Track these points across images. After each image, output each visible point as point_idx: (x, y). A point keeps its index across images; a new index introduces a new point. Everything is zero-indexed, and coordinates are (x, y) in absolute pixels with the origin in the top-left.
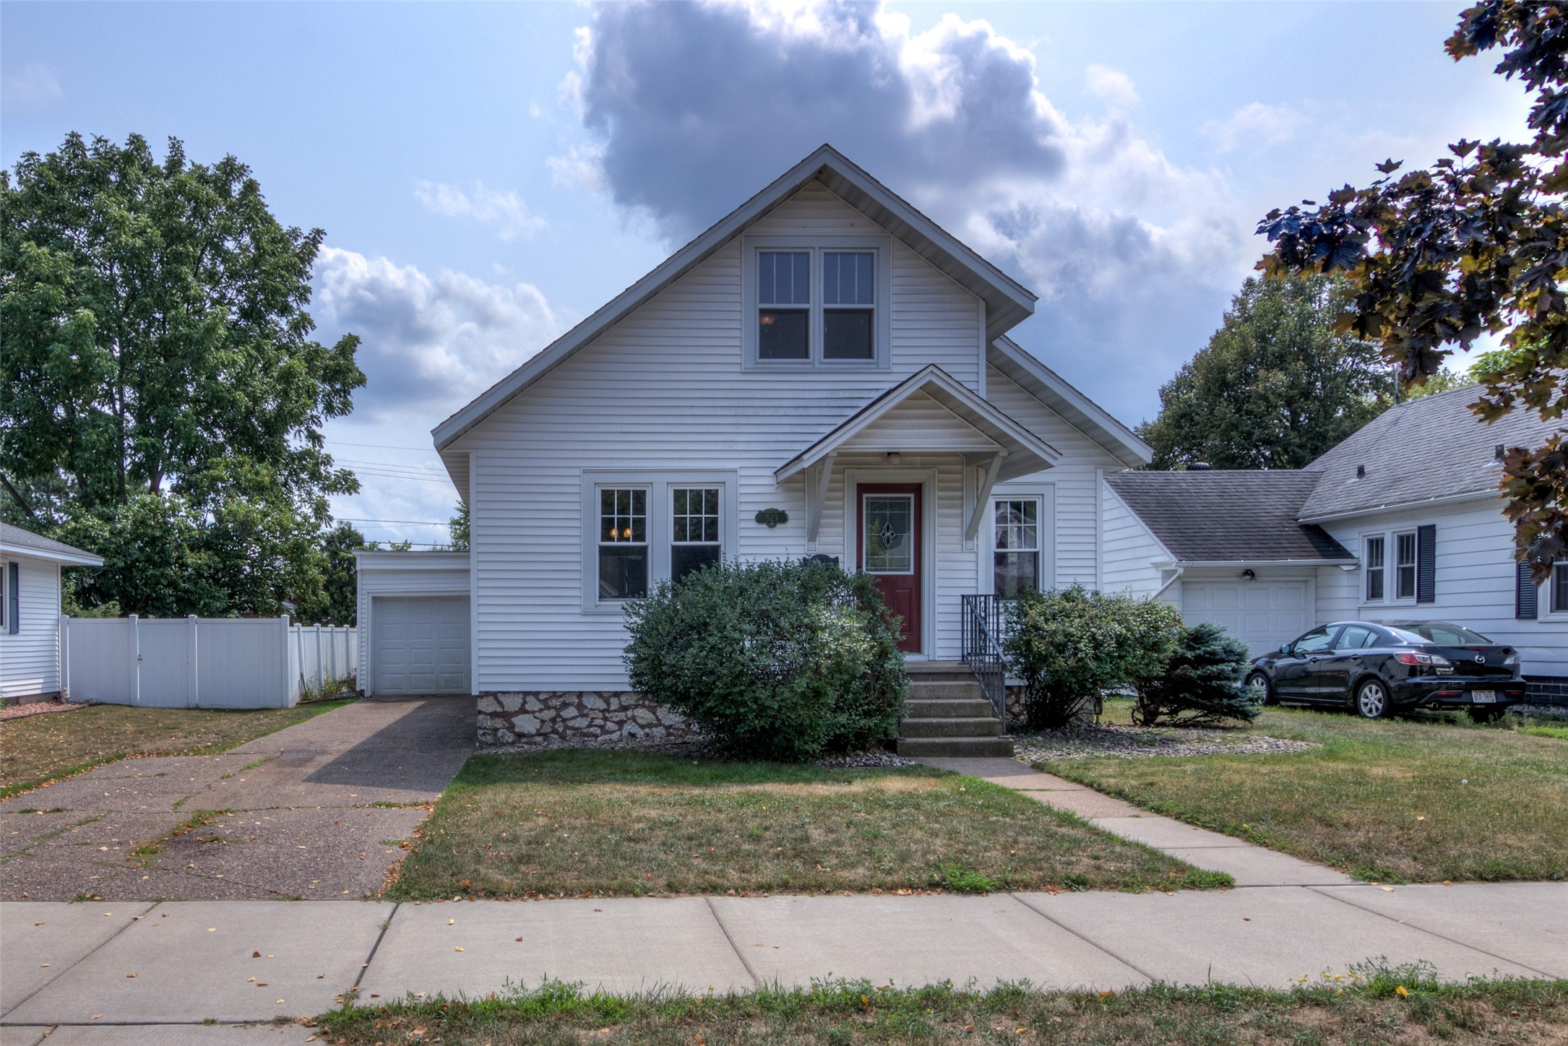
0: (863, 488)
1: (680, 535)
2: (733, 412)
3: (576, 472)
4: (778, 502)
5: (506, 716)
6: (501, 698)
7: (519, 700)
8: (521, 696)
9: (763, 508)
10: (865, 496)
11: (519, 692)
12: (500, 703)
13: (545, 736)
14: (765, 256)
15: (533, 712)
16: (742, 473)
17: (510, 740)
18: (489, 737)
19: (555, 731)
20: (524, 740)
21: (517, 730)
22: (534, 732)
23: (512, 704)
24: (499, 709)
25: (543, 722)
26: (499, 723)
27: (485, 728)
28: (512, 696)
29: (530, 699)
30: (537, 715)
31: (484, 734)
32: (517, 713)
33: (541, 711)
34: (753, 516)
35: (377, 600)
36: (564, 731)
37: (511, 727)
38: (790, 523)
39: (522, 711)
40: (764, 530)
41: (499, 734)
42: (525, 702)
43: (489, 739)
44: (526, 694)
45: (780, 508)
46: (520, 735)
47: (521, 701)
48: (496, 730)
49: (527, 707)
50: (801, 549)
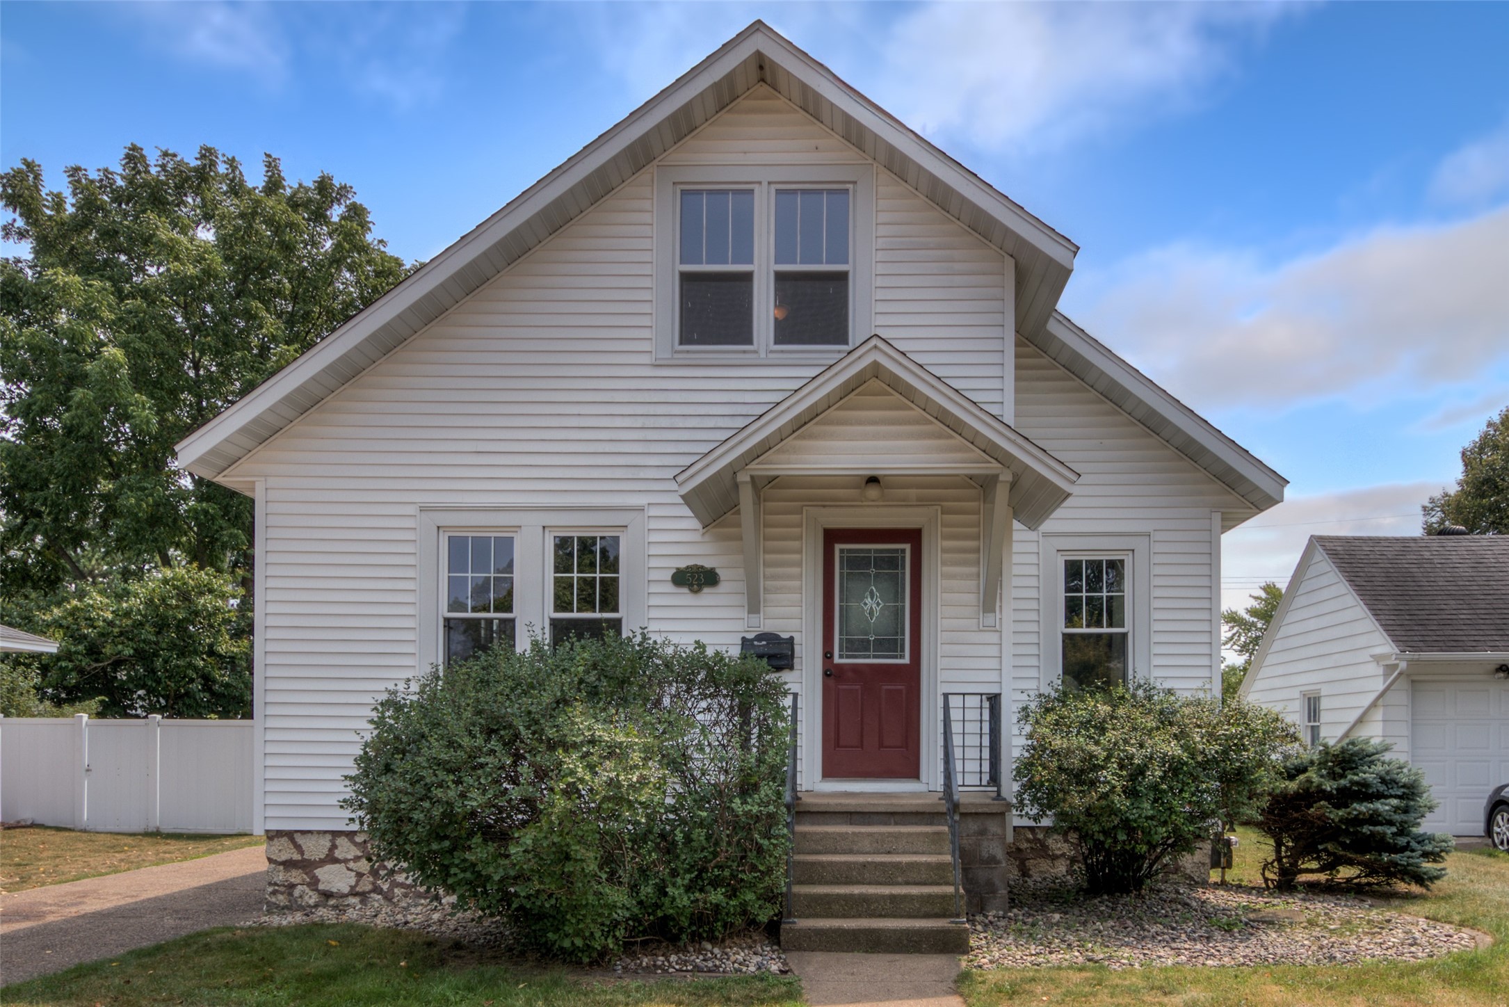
0: (832, 537)
1: (562, 603)
2: (639, 422)
3: (411, 510)
4: (702, 552)
5: (306, 866)
6: (300, 839)
7: (326, 842)
8: (329, 837)
9: (683, 564)
10: (838, 547)
11: (325, 832)
12: (298, 848)
13: (363, 896)
14: (689, 195)
15: (346, 861)
16: (653, 512)
17: (312, 902)
18: (281, 897)
19: (377, 890)
20: (332, 902)
21: (321, 887)
22: (346, 890)
23: (315, 849)
24: (297, 857)
25: (360, 875)
26: (296, 876)
27: (276, 884)
28: (314, 837)
29: (342, 842)
30: (351, 865)
31: (274, 893)
32: (322, 862)
33: (357, 859)
34: (668, 575)
36: (391, 889)
37: (314, 883)
38: (723, 587)
39: (331, 859)
40: (684, 596)
41: (297, 893)
42: (334, 847)
43: (281, 899)
44: (336, 834)
45: (708, 563)
46: (327, 895)
47: (328, 844)
48: (292, 886)
49: (338, 854)
50: (740, 626)
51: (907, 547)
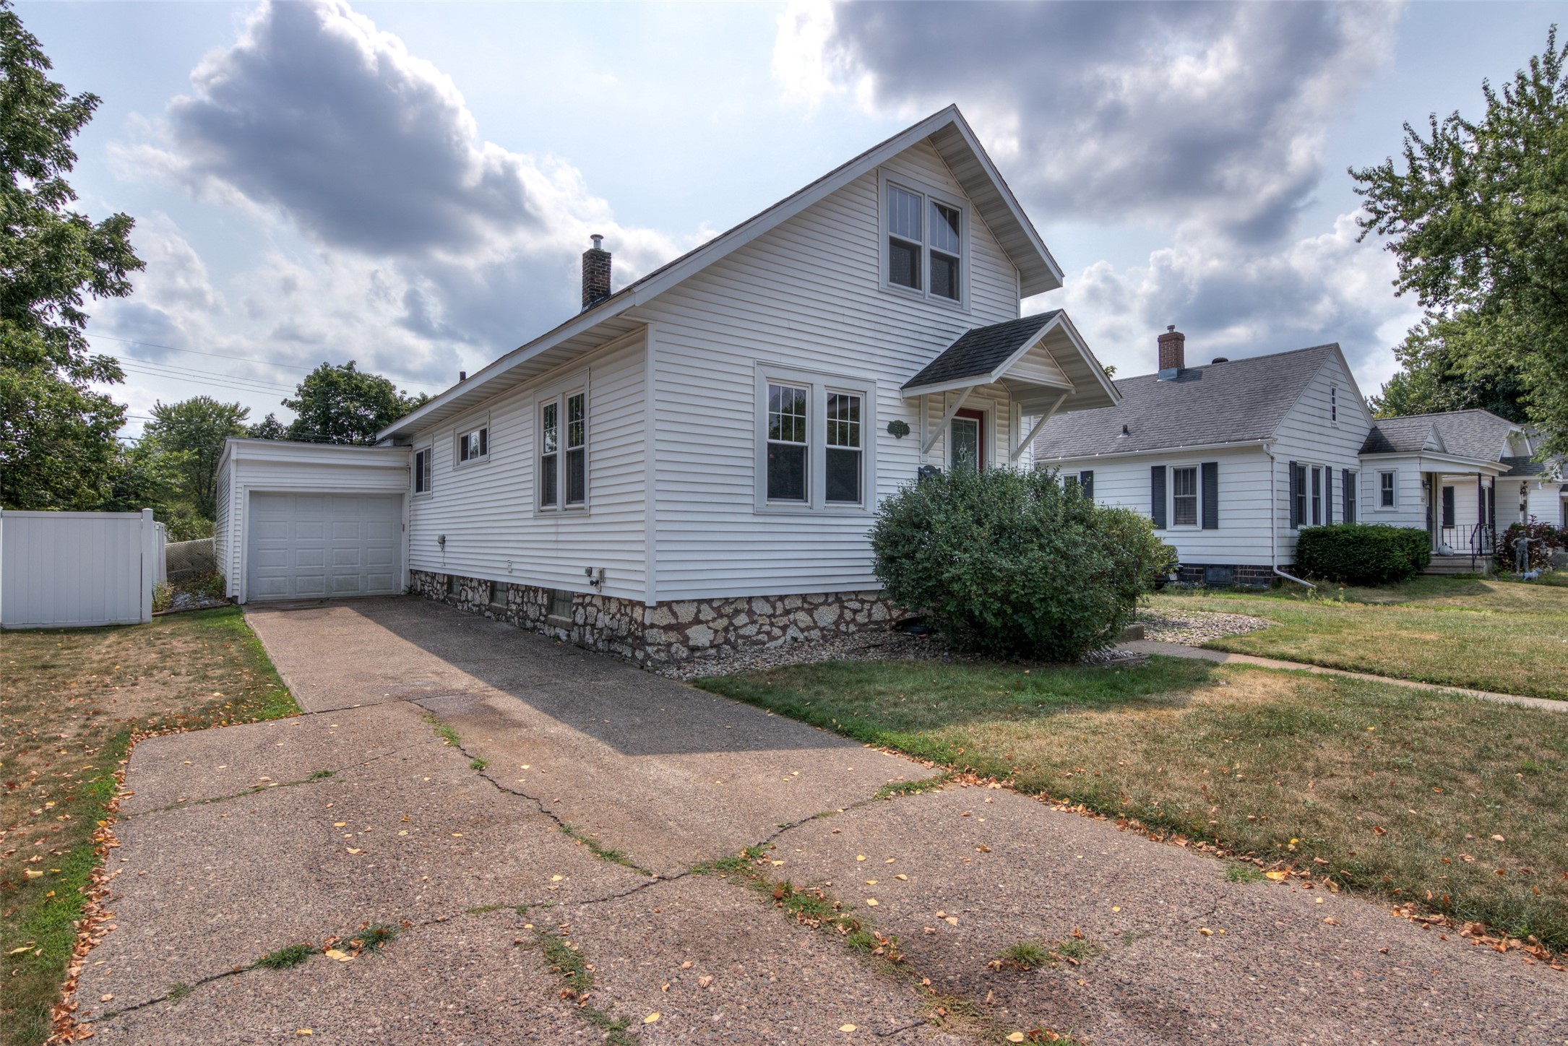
1: (831, 438)
2: (872, 326)
3: (750, 362)
4: (901, 414)
5: (679, 628)
6: (675, 607)
7: (692, 609)
8: (696, 604)
9: (893, 419)
11: (694, 601)
12: (674, 614)
13: (718, 647)
15: (707, 622)
16: (879, 384)
17: (684, 655)
18: (662, 654)
19: (727, 641)
20: (698, 654)
21: (691, 643)
22: (708, 644)
23: (686, 614)
24: (673, 621)
25: (716, 631)
26: (673, 637)
27: (659, 644)
28: (687, 604)
29: (704, 607)
30: (711, 624)
31: (658, 651)
32: (691, 624)
33: (714, 620)
34: (886, 426)
35: (255, 495)
36: (736, 640)
37: (685, 640)
38: (911, 436)
39: (697, 621)
40: (892, 440)
41: (673, 649)
42: (699, 611)
43: (663, 656)
44: (700, 602)
45: (905, 421)
46: (693, 649)
47: (695, 610)
48: (670, 645)
49: (702, 617)
50: (916, 460)
51: (977, 421)
